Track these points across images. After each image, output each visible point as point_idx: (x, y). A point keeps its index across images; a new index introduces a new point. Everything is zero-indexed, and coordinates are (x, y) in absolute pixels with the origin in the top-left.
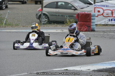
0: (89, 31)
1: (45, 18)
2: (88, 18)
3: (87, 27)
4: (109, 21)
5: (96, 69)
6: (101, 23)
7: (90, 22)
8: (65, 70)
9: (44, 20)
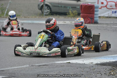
0: (92, 23)
1: (47, 9)
2: (92, 10)
3: (91, 19)
4: (113, 13)
5: (99, 63)
6: (105, 15)
7: (93, 14)
8: (67, 63)
9: (46, 11)
